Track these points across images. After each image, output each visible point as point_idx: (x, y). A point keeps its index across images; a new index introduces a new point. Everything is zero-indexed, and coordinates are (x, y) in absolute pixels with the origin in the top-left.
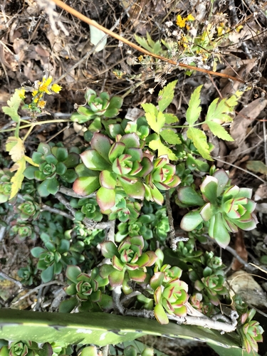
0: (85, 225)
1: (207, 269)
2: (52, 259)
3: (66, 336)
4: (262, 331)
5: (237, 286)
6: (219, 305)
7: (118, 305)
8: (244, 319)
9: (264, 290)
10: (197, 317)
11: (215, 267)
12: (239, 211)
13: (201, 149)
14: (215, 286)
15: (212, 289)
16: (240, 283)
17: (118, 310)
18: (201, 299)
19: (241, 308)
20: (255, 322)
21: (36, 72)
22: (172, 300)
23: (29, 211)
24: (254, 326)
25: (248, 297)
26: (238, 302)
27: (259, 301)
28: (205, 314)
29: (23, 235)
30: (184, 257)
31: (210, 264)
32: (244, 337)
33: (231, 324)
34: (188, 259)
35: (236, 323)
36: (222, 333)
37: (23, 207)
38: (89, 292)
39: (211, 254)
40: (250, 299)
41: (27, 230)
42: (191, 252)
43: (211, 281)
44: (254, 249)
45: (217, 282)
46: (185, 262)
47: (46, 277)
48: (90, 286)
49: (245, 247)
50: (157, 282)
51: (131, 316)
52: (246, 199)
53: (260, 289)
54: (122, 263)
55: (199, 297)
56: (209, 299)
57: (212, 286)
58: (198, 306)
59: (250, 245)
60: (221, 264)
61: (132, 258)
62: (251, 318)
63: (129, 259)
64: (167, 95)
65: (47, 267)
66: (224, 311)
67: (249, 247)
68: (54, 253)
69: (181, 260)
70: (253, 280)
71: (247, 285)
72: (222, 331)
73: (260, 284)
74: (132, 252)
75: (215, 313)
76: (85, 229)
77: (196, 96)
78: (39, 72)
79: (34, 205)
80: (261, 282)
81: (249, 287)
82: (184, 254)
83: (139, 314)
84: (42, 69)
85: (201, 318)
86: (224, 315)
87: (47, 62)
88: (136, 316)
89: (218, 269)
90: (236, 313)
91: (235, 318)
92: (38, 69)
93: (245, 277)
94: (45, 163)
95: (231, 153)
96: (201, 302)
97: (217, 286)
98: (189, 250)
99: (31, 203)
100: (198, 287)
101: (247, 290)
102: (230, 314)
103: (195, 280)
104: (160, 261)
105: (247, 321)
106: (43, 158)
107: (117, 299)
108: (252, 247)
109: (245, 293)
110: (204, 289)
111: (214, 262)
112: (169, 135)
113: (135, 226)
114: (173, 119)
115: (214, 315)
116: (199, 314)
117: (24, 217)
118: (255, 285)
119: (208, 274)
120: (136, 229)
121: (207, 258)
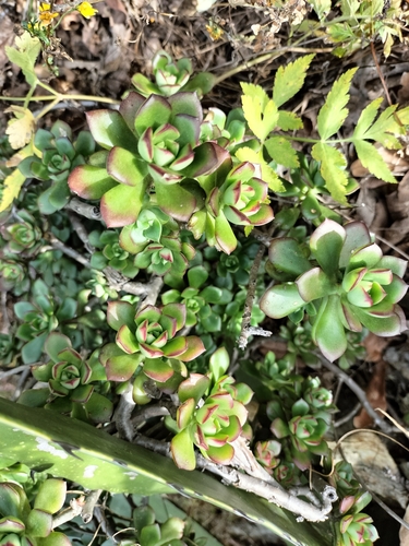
0: (107, 281)
1: (301, 403)
2: (43, 325)
3: (17, 448)
4: (376, 536)
5: (356, 456)
6: (308, 470)
7: (125, 423)
8: (346, 505)
9: (402, 473)
10: (260, 480)
11: (318, 404)
12: (371, 294)
13: (333, 184)
14: (307, 435)
15: (302, 440)
16: (361, 451)
17: (123, 432)
18: (278, 452)
19: (346, 485)
20: (365, 515)
21: (101, 38)
22: (208, 428)
23: (24, 239)
24: (361, 524)
25: (372, 480)
26: (343, 475)
27: (389, 490)
28: (279, 481)
29: (9, 279)
30: (270, 378)
31: (308, 397)
32: (339, 539)
33: (321, 509)
34: (277, 385)
35: (330, 508)
36: (299, 520)
37: (15, 230)
38: (71, 383)
39: (315, 382)
40: (374, 483)
41: (17, 272)
42: (284, 373)
43: (304, 425)
44: (401, 401)
45: (313, 431)
46: (272, 389)
47: (29, 356)
48: (77, 373)
49: (386, 395)
50: (190, 392)
51: (143, 447)
52: (389, 273)
53: (396, 471)
54: (136, 342)
55: (275, 448)
56: (293, 456)
57: (302, 434)
58: (267, 463)
59: (395, 393)
60: (329, 403)
61: (156, 337)
62: (360, 508)
63: (151, 337)
64: (291, 78)
65: (32, 338)
66: (315, 485)
67: (392, 397)
68: (49, 317)
69: (265, 383)
70: (386, 453)
71: (374, 459)
72: (300, 515)
73: (398, 462)
74: (160, 327)
75: (298, 483)
76: (106, 286)
77: (341, 87)
78: (106, 39)
79: (33, 230)
80: (401, 460)
81: (377, 463)
82: (271, 374)
83: (158, 447)
84: (110, 35)
85: (267, 483)
86: (313, 491)
87: (119, 23)
88: (151, 450)
89: (322, 409)
90: (334, 491)
91: (330, 501)
92: (105, 34)
93: (374, 444)
94: (53, 152)
95: (394, 225)
96: (276, 458)
97: (311, 437)
98: (280, 370)
99: (30, 226)
100: (277, 429)
101: (372, 467)
102: (322, 490)
103: (274, 418)
104: (221, 369)
105: (351, 512)
106: (53, 143)
107: (126, 413)
108: (398, 398)
109: (368, 471)
110: (288, 437)
111: (317, 397)
112: (280, 148)
113: (192, 302)
114: (295, 123)
115: (294, 486)
116: (266, 476)
117: (13, 248)
118: (390, 462)
119: (301, 413)
120: (193, 308)
121: (306, 387)
